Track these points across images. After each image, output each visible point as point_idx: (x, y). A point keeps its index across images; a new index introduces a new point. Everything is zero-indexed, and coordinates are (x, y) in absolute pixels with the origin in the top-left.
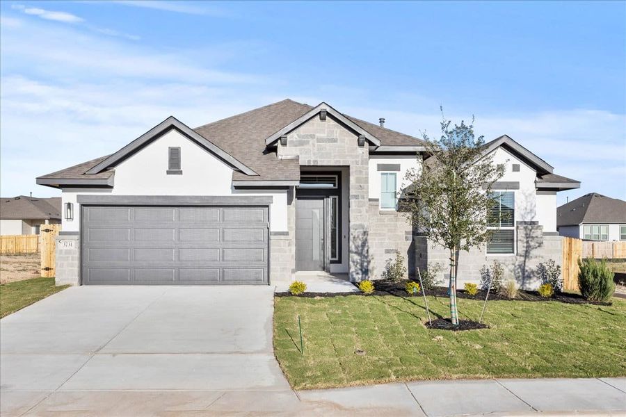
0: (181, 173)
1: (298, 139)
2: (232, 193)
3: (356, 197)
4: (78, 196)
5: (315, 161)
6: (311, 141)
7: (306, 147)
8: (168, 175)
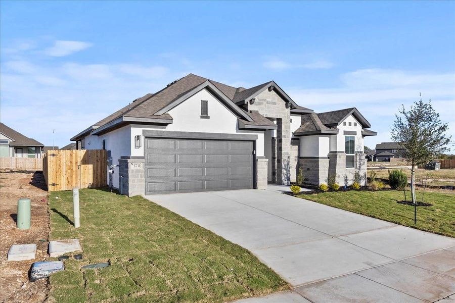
0: (208, 118)
1: (258, 101)
2: (237, 132)
3: (285, 136)
4: (143, 130)
5: (266, 115)
6: (264, 103)
7: (262, 106)
8: (202, 119)
